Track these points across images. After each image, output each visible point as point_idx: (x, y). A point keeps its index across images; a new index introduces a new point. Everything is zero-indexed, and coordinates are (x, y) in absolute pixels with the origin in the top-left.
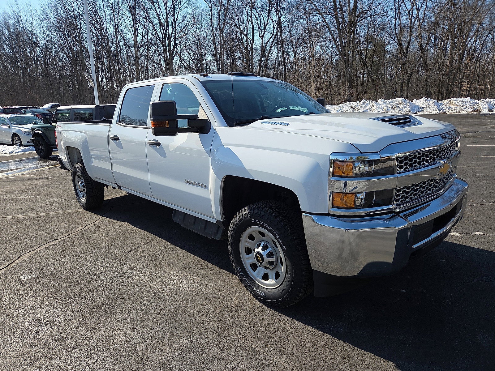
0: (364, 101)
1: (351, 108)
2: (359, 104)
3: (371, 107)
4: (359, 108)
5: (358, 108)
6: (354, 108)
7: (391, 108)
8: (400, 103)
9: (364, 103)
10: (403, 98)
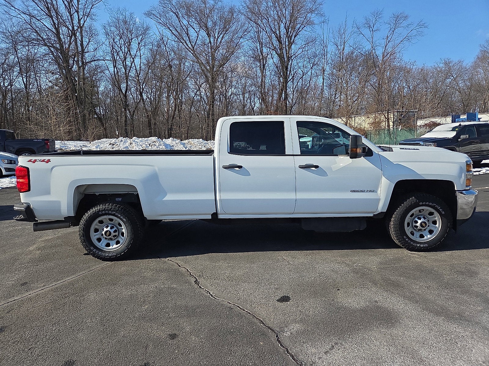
0: (121, 138)
1: (110, 144)
2: (117, 141)
3: (130, 144)
4: (119, 144)
5: (117, 145)
6: (113, 145)
7: (149, 146)
8: (154, 141)
9: (122, 141)
10: (157, 137)
